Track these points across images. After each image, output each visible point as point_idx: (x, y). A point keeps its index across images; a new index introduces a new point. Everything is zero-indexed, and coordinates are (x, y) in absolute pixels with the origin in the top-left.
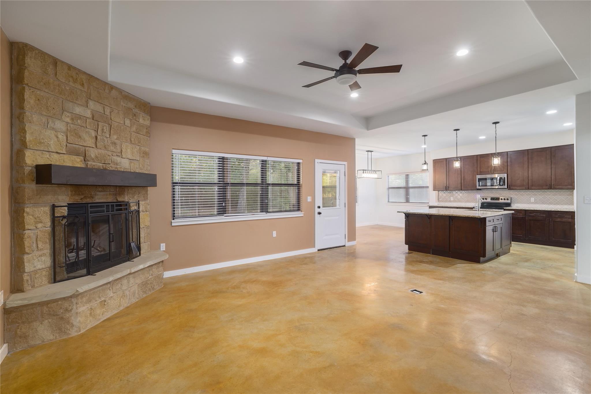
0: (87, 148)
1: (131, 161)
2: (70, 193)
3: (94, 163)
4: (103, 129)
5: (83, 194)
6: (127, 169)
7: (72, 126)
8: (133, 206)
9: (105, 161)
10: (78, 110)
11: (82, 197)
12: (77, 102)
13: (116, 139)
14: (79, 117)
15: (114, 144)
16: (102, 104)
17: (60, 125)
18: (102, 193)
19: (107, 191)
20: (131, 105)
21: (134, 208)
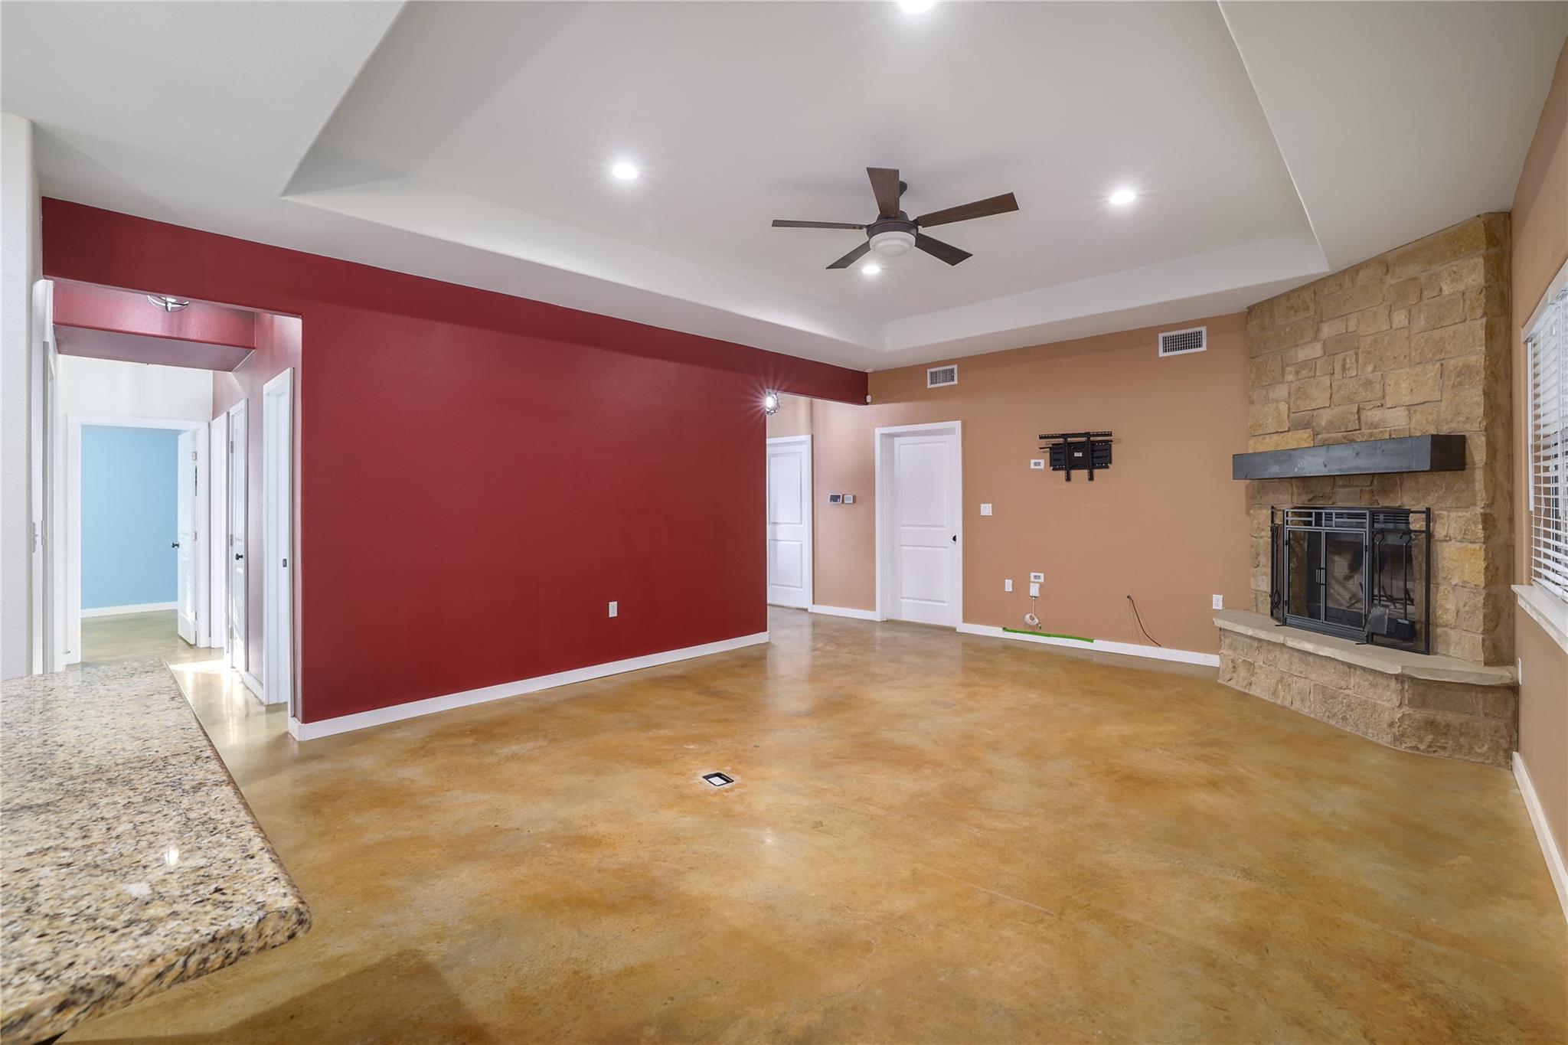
0: (1316, 412)
1: (1413, 408)
2: (1295, 490)
3: (1329, 435)
4: (1344, 365)
5: (1312, 492)
6: (1399, 430)
7: (1297, 383)
8: (1415, 521)
9: (1347, 427)
10: (1302, 354)
11: (1311, 497)
12: (1303, 341)
13: (1373, 371)
14: (1306, 364)
15: (1368, 383)
16: (1342, 316)
17: (1281, 391)
18: (1346, 490)
19: (1357, 486)
20: (1411, 270)
21: (1417, 523)
